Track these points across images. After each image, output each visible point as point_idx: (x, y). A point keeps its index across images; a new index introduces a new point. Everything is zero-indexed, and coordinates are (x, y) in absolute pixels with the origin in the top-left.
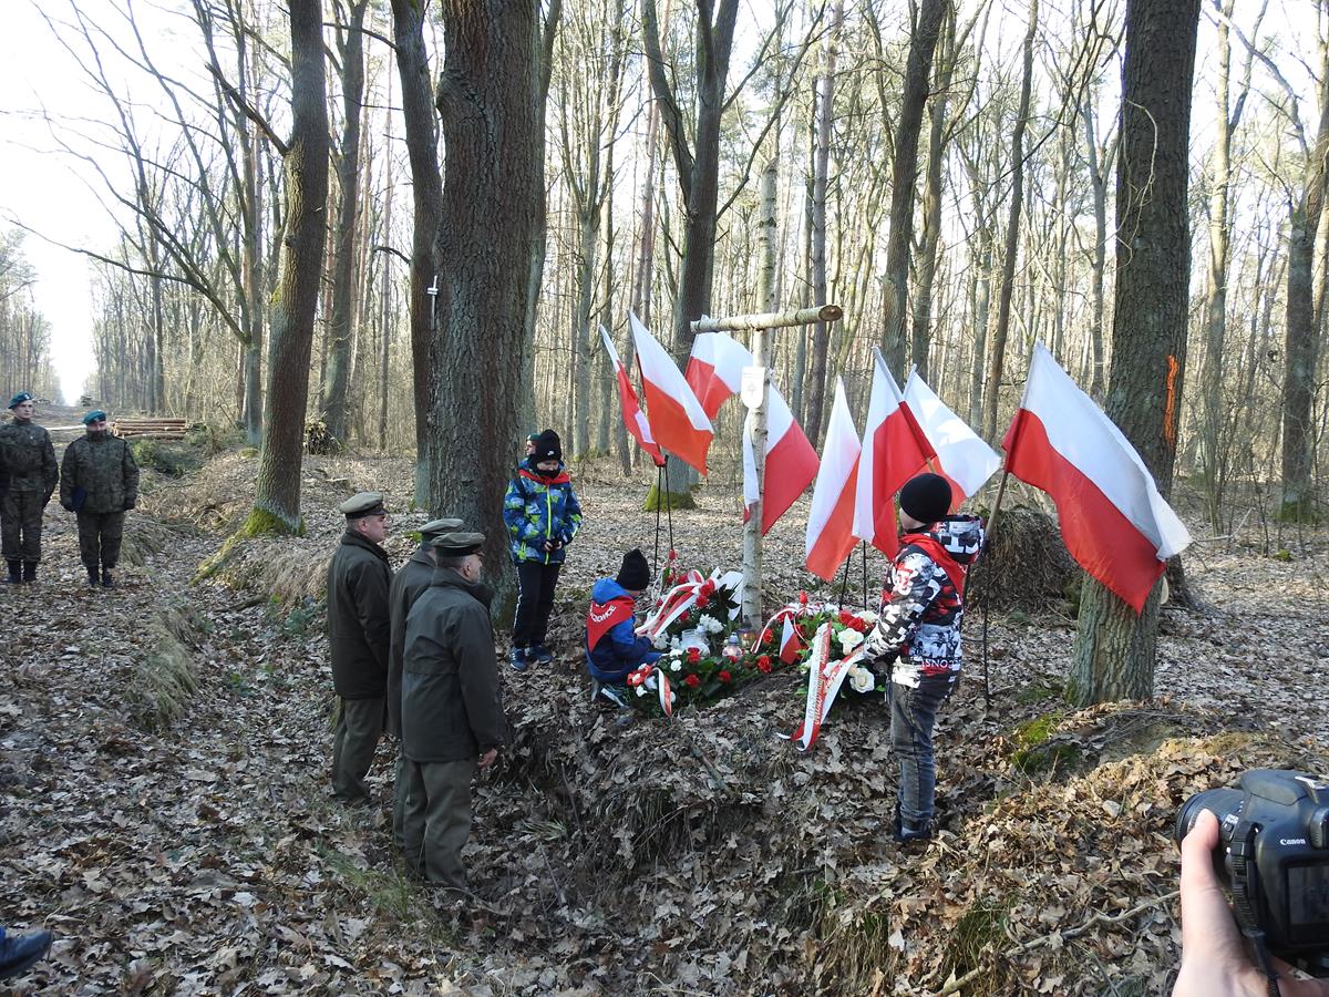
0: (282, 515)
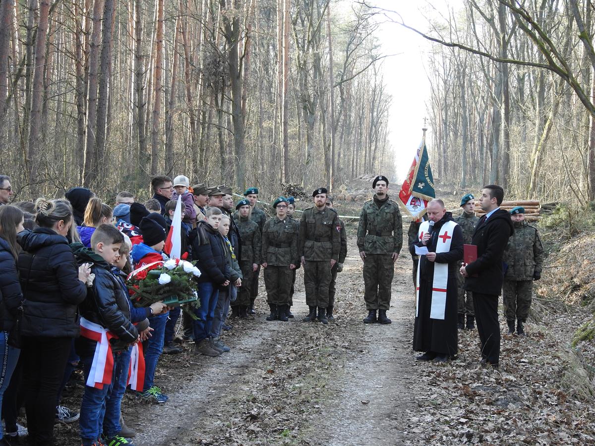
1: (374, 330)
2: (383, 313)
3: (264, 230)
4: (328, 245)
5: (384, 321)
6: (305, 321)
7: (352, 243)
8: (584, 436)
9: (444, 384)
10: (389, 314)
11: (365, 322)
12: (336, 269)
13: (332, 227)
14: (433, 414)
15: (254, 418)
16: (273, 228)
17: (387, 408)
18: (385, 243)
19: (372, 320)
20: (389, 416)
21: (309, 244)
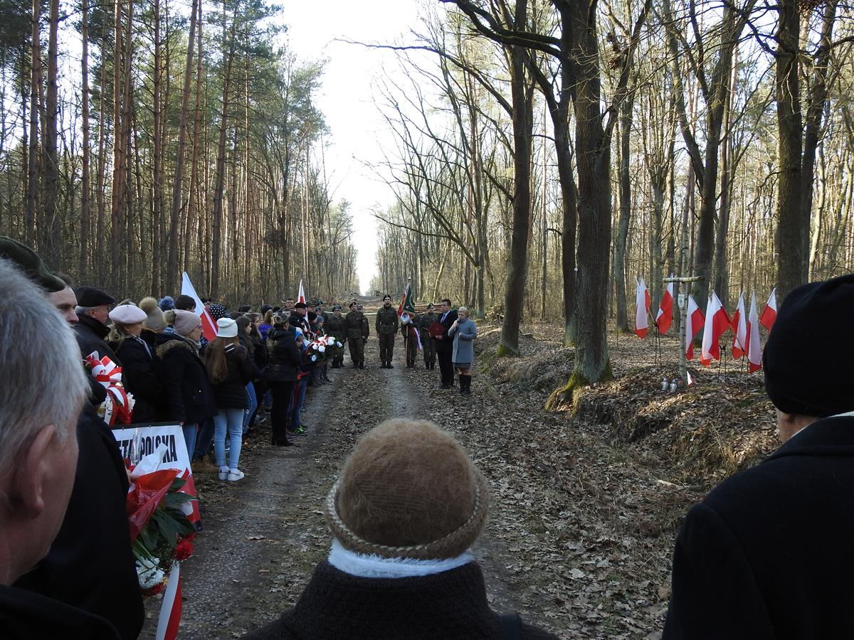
0: (511, 348)
1: (386, 371)
2: (389, 363)
3: (328, 322)
4: (360, 330)
5: (390, 367)
6: (352, 368)
7: (372, 328)
8: (512, 419)
9: (438, 397)
10: (393, 363)
11: (381, 368)
12: (365, 341)
13: (361, 321)
14: (439, 412)
15: (355, 417)
16: (332, 322)
17: (416, 409)
18: (390, 328)
19: (384, 367)
20: (419, 413)
21: (351, 330)
